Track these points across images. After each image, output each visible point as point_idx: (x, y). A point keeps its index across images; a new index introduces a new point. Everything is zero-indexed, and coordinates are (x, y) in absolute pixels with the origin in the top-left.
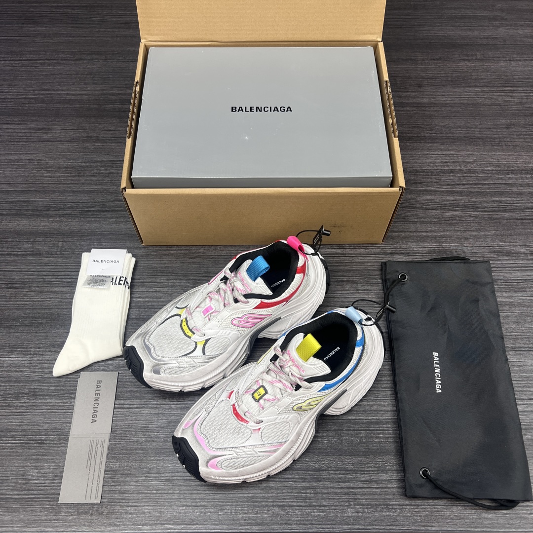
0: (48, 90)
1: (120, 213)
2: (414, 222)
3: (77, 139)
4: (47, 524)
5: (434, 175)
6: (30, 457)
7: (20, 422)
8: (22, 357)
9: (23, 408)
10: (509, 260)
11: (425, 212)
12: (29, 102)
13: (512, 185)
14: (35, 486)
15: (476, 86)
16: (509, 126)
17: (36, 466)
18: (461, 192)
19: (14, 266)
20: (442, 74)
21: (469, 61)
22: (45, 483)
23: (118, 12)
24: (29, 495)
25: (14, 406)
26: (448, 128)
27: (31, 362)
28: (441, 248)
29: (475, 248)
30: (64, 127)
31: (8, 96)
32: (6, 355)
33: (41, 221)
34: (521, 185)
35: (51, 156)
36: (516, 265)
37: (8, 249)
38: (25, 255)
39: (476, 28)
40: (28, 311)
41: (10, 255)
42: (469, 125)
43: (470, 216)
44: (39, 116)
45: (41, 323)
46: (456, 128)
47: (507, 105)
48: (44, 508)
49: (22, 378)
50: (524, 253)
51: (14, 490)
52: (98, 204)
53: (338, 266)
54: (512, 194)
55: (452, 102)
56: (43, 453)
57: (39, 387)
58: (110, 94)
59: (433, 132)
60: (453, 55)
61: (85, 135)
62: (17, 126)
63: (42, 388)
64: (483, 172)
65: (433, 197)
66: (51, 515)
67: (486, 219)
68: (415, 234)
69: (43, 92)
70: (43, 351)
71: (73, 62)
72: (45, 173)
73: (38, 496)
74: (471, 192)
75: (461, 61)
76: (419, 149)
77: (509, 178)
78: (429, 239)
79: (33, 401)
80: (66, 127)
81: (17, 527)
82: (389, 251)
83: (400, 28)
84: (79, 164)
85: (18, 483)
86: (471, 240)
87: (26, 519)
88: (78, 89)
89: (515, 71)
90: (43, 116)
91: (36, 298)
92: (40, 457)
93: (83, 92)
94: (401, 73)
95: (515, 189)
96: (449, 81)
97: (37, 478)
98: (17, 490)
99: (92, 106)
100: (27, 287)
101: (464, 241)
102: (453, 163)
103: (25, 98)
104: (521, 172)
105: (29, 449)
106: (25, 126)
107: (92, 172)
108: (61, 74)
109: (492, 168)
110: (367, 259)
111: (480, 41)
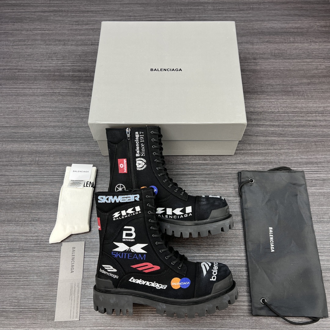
0: (30, 64)
1: (73, 139)
2: (249, 144)
3: (47, 94)
4: (29, 326)
5: (262, 115)
6: (20, 287)
7: (14, 266)
8: (15, 227)
9: (16, 257)
10: (307, 167)
11: (256, 138)
12: (18, 72)
13: (310, 121)
14: (23, 304)
15: (289, 59)
16: (309, 84)
17: (23, 292)
18: (279, 125)
19: (10, 172)
20: (269, 51)
21: (286, 43)
22: (28, 302)
23: (72, 14)
24: (19, 309)
25: (11, 256)
26: (271, 85)
27: (20, 230)
28: (265, 160)
29: (286, 160)
30: (39, 86)
31: (6, 68)
32: (6, 226)
33: (26, 144)
34: (315, 120)
35: (31, 104)
36: (311, 170)
37: (6, 161)
38: (16, 166)
39: (291, 22)
40: (18, 199)
41: (7, 165)
42: (284, 83)
43: (284, 140)
44: (24, 80)
45: (26, 206)
46: (276, 85)
47: (308, 71)
48: (28, 317)
49: (15, 240)
50: (316, 163)
51: (11, 306)
52: (59, 134)
53: (203, 171)
54: (309, 126)
55: (274, 69)
56: (27, 284)
57: (25, 245)
58: (67, 66)
59: (262, 88)
60: (276, 39)
61: (52, 92)
62: (11, 87)
63: (27, 245)
64: (293, 112)
65: (261, 129)
66: (31, 321)
67: (293, 142)
68: (250, 151)
69: (27, 65)
70: (27, 223)
71: (44, 46)
72: (28, 115)
73: (25, 310)
74: (284, 125)
75: (280, 43)
76: (253, 99)
77: (308, 116)
78: (258, 154)
79: (21, 253)
80: (40, 86)
81: (13, 328)
82: (234, 162)
83: (244, 22)
84: (48, 109)
85: (13, 302)
86: (284, 155)
87: (17, 323)
88: (47, 63)
89: (314, 49)
90: (27, 80)
91: (23, 192)
92: (26, 287)
93: (51, 65)
94: (244, 51)
95: (311, 123)
96: (273, 55)
97: (24, 299)
98: (12, 306)
99: (56, 74)
100: (17, 185)
101: (280, 156)
102: (274, 107)
103: (16, 69)
104: (316, 112)
105: (19, 282)
106: (16, 86)
107: (56, 114)
108: (38, 54)
109: (298, 110)
110: (220, 167)
111: (292, 30)
